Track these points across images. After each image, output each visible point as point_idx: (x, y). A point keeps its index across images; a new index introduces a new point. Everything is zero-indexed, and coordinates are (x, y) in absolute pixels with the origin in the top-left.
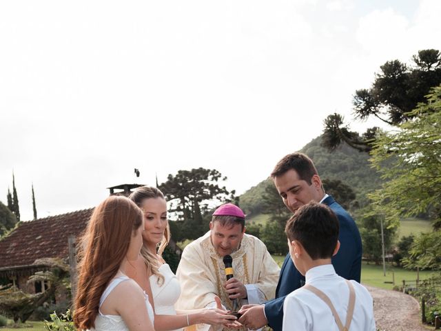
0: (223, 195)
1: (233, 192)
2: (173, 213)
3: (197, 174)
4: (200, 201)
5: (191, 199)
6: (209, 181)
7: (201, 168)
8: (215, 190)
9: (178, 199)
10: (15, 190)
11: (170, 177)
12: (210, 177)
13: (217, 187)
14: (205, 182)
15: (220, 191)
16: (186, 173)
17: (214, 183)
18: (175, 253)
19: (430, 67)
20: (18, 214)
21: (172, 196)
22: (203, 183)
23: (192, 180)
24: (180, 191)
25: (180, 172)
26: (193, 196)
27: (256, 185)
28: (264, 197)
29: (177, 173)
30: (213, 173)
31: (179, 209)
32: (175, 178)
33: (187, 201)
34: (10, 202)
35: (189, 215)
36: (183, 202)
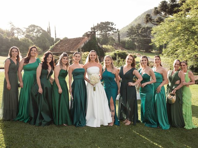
0: (114, 30)
1: (118, 29)
3: (106, 23)
4: (107, 32)
5: (104, 31)
6: (110, 26)
7: (108, 22)
8: (112, 29)
9: (100, 31)
10: (49, 27)
11: (98, 24)
12: (110, 25)
13: (112, 28)
14: (109, 26)
15: (114, 29)
16: (103, 23)
17: (112, 26)
19: (173, 3)
20: (50, 34)
21: (98, 30)
23: (105, 25)
24: (101, 29)
25: (101, 22)
27: (125, 27)
28: (127, 32)
30: (111, 23)
31: (100, 34)
32: (100, 25)
34: (48, 30)
35: (103, 36)
36: (102, 32)
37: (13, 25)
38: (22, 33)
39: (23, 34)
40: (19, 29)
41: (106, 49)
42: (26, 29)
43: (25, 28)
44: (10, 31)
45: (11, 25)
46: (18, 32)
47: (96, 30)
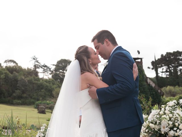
2: (164, 74)
3: (175, 54)
4: (178, 67)
5: (173, 66)
7: (178, 51)
9: (166, 66)
11: (162, 55)
16: (170, 53)
18: (158, 91)
21: (163, 65)
22: (179, 58)
23: (173, 57)
24: (167, 62)
25: (167, 53)
26: (174, 65)
29: (166, 54)
31: (167, 71)
32: (165, 56)
33: (171, 67)
35: (172, 74)
36: (169, 68)
37: (37, 62)
38: (50, 72)
39: (50, 74)
40: (46, 66)
41: (173, 92)
42: (54, 67)
43: (53, 65)
44: (32, 69)
45: (35, 60)
46: (45, 71)
47: (160, 66)
